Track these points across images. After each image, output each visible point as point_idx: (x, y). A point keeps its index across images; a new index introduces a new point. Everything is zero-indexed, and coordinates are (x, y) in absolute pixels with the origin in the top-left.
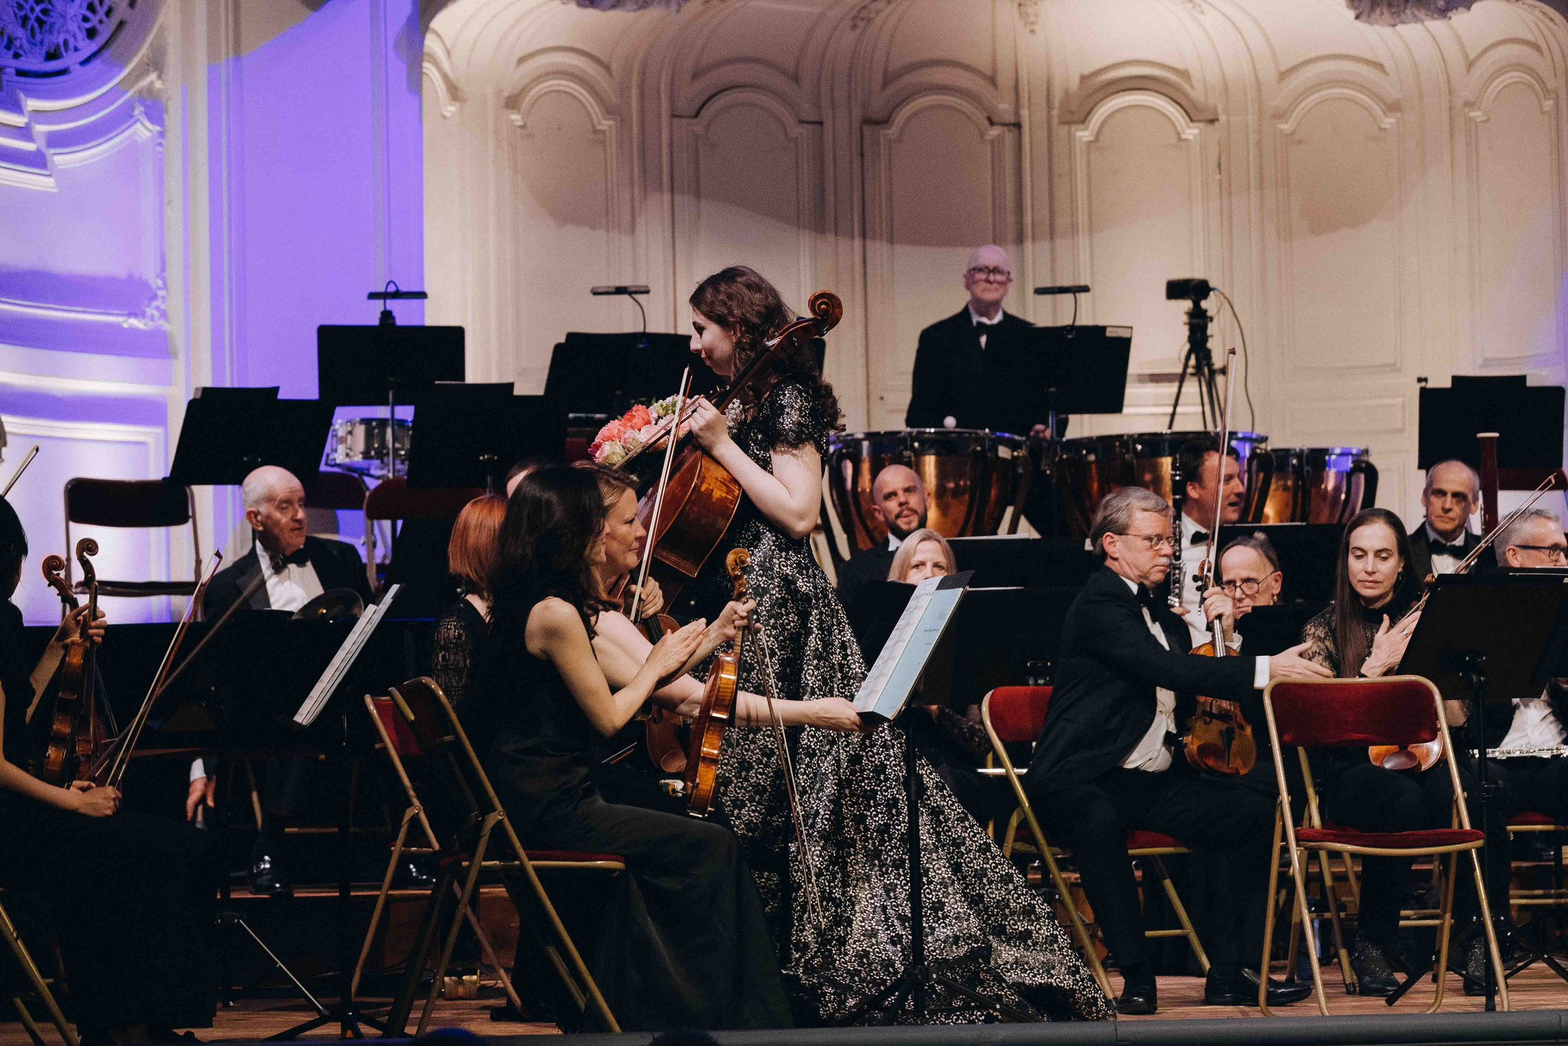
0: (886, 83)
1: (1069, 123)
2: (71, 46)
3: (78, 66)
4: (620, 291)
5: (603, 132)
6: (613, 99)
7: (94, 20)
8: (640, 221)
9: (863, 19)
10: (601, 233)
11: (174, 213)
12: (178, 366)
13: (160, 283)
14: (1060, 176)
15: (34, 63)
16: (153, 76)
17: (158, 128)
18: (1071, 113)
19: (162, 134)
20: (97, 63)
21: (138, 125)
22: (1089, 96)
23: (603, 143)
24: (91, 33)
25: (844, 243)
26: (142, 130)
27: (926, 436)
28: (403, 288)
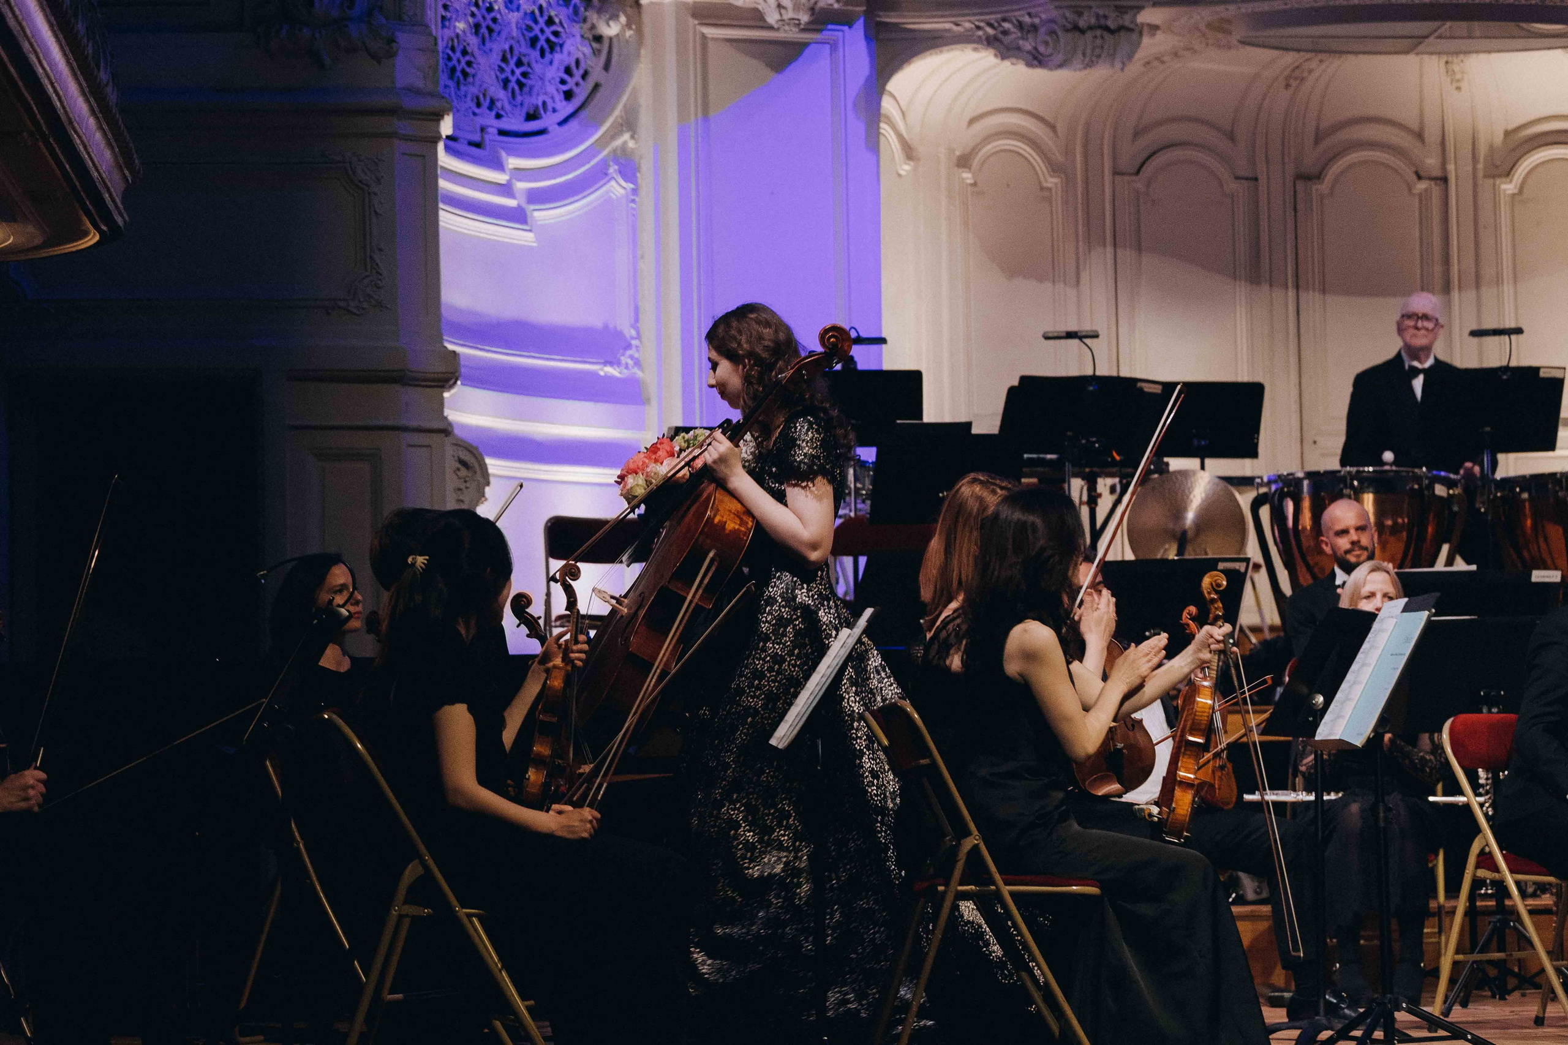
0: (1317, 141)
1: (1494, 177)
2: (550, 108)
3: (557, 126)
4: (1070, 335)
5: (1049, 189)
6: (1060, 158)
7: (571, 83)
8: (1085, 276)
9: (1296, 78)
10: (1048, 285)
11: (647, 267)
12: (652, 412)
13: (633, 333)
14: (1485, 227)
15: (514, 123)
16: (626, 136)
17: (632, 186)
18: (1497, 167)
19: (635, 191)
20: (573, 124)
21: (613, 183)
22: (1514, 150)
23: (1049, 200)
24: (568, 95)
25: (1278, 294)
26: (617, 188)
27: (1364, 474)
28: (864, 334)
